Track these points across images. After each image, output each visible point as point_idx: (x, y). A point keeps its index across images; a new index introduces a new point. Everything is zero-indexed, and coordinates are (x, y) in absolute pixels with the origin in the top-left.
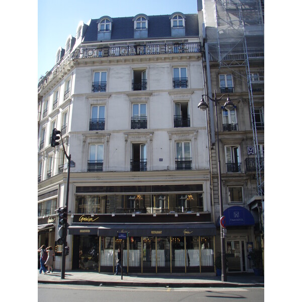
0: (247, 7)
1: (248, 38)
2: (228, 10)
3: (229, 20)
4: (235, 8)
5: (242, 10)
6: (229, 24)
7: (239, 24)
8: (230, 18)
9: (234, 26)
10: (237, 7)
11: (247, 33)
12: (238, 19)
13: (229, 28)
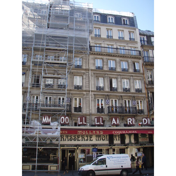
0: (40, 17)
1: (36, 35)
2: (29, 18)
3: (28, 24)
4: (33, 17)
5: (37, 18)
6: (27, 26)
7: (33, 26)
8: (29, 22)
9: (30, 27)
10: (34, 17)
11: (37, 32)
12: (33, 24)
13: (27, 28)
